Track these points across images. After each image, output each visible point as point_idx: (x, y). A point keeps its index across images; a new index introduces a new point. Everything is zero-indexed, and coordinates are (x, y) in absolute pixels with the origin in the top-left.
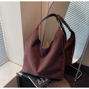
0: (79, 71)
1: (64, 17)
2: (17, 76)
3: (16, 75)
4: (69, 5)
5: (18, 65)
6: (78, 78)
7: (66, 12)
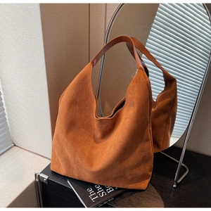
0: (183, 165)
1: (146, 42)
2: (35, 182)
3: (33, 179)
4: (155, 14)
5: (37, 156)
6: (179, 181)
7: (150, 30)
